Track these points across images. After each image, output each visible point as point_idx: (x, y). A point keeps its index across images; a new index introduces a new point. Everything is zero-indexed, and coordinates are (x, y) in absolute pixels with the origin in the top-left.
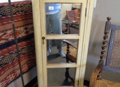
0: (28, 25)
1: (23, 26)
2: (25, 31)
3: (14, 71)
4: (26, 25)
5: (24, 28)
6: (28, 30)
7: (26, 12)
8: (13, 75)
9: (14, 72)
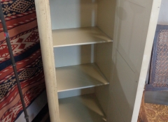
0: (23, 33)
1: (16, 37)
2: (19, 44)
3: (9, 110)
4: (19, 35)
5: (17, 40)
6: (23, 42)
7: (17, 13)
8: (8, 116)
9: (9, 112)
